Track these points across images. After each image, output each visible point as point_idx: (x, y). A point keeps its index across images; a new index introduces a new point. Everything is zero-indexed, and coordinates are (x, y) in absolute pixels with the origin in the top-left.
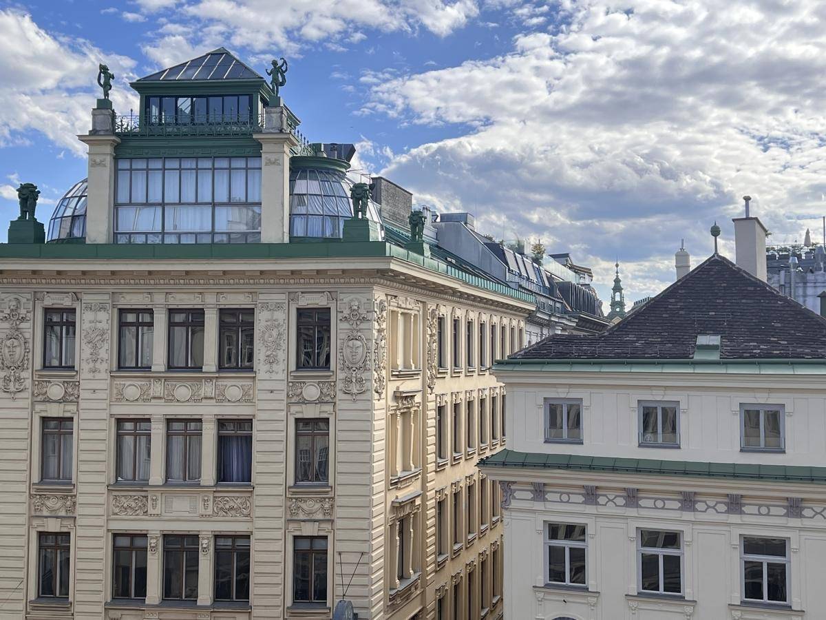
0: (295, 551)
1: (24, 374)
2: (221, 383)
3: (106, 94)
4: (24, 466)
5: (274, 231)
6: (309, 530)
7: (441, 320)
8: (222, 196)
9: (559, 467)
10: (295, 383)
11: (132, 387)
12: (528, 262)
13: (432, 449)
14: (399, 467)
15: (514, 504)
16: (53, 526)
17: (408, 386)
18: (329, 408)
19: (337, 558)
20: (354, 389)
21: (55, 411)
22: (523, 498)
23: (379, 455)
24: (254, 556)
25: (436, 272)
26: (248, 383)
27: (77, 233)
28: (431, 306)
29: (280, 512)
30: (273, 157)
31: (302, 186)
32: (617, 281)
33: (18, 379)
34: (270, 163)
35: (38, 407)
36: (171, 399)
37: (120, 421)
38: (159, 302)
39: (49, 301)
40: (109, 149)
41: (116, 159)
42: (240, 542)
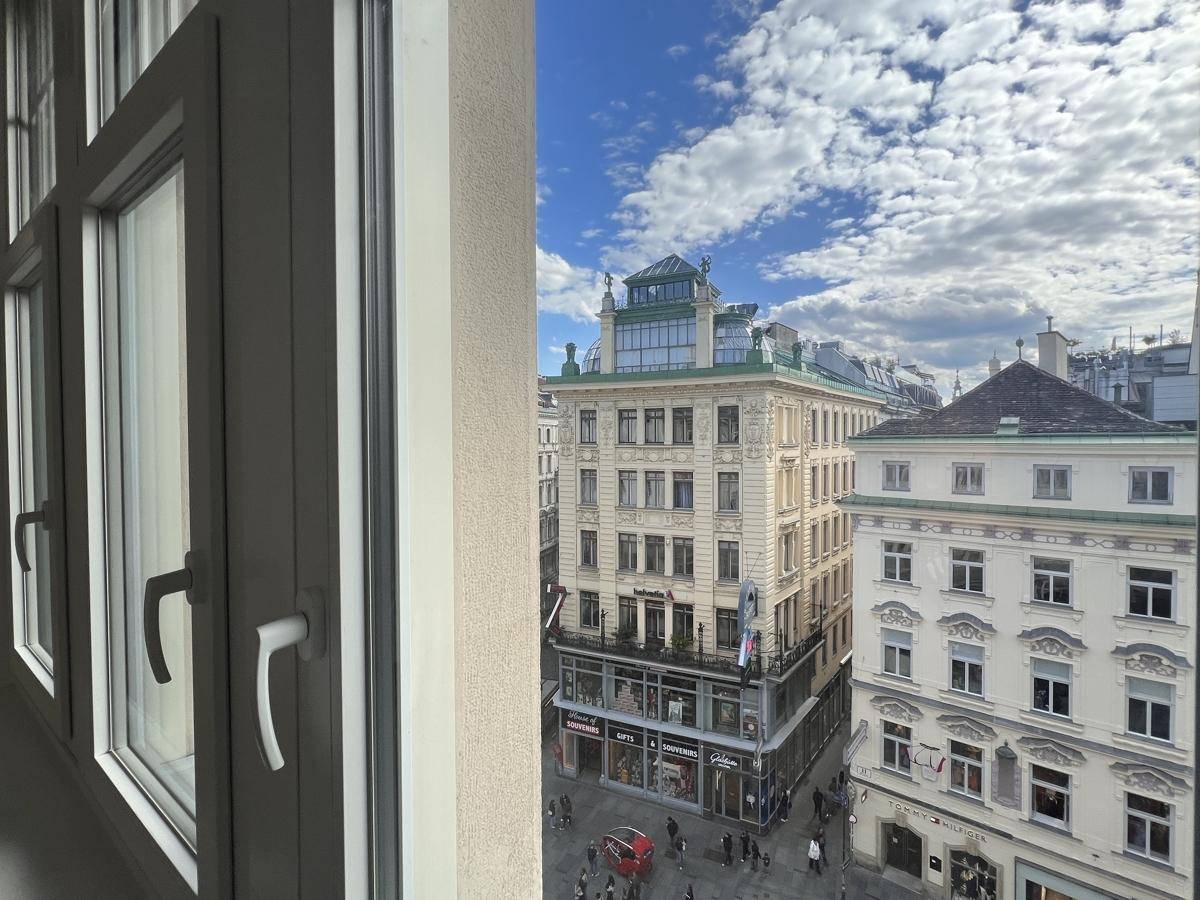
0: (719, 549)
1: (571, 446)
2: (674, 451)
3: (609, 289)
4: (573, 495)
5: (704, 361)
6: (727, 537)
7: (814, 412)
8: (673, 342)
9: (892, 506)
10: (719, 451)
11: (627, 453)
12: (883, 372)
13: (807, 493)
14: (784, 504)
15: (860, 528)
16: (588, 528)
17: (789, 454)
18: (738, 466)
19: (745, 555)
20: (754, 455)
21: (588, 466)
22: (866, 526)
23: (771, 495)
24: (695, 551)
25: (810, 380)
26: (691, 451)
27: (596, 369)
28: (807, 403)
29: (710, 526)
30: (702, 316)
31: (722, 332)
32: (958, 382)
33: (568, 449)
34: (700, 320)
35: (579, 464)
36: (647, 460)
37: (621, 472)
38: (640, 405)
39: (583, 407)
40: (611, 320)
41: (615, 325)
42: (687, 542)
